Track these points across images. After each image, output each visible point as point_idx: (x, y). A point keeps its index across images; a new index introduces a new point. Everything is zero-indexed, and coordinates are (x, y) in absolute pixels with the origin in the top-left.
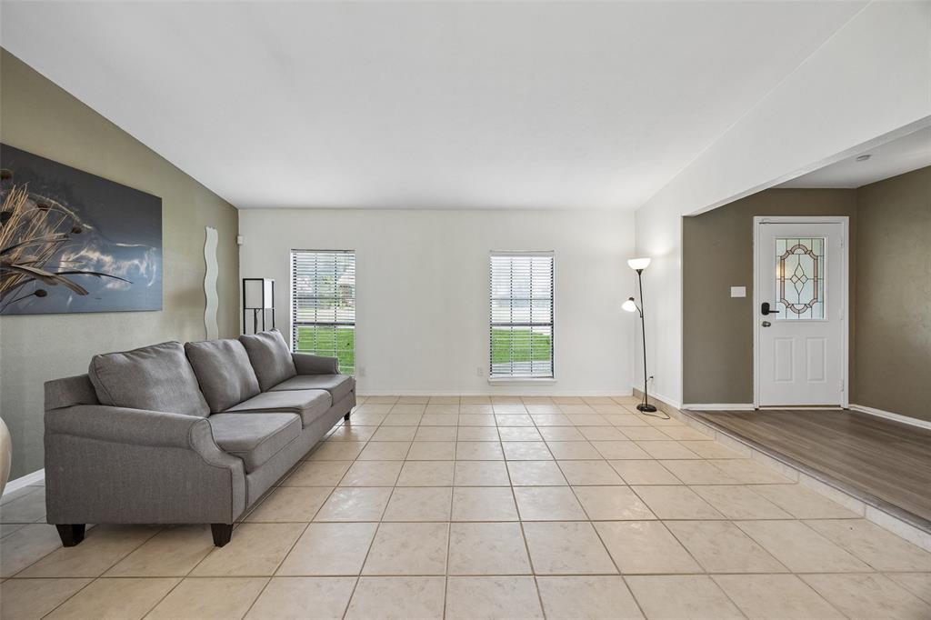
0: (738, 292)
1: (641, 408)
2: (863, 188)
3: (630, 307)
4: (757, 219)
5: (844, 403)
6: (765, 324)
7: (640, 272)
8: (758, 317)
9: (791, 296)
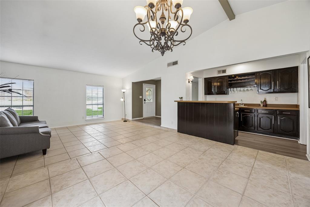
0: (141, 97)
1: (124, 121)
2: (157, 80)
3: (122, 100)
4: (143, 84)
5: (155, 116)
6: (145, 103)
7: (124, 92)
8: (144, 102)
9: (148, 98)
